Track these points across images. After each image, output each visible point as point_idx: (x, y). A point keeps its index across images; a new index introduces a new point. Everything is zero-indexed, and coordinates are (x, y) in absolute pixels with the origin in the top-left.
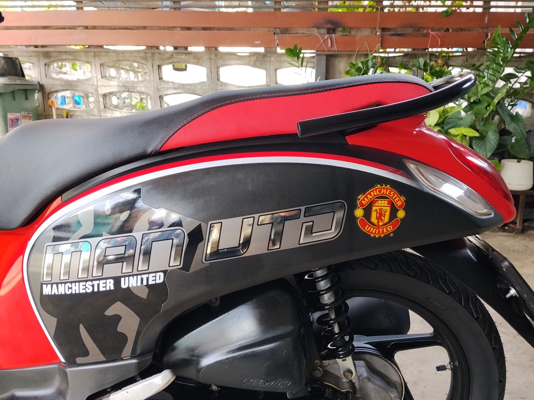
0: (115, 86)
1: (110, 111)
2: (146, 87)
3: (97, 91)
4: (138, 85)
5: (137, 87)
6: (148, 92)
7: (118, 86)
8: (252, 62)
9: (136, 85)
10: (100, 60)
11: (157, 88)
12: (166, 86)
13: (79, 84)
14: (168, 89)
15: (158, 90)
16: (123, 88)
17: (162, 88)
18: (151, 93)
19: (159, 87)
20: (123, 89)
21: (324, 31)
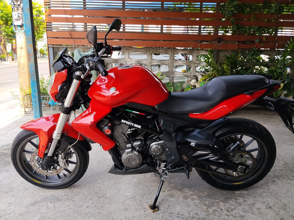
0: (134, 61)
4: (143, 61)
6: (147, 64)
8: (188, 52)
10: (129, 51)
13: (119, 60)
16: (137, 62)
21: (216, 42)
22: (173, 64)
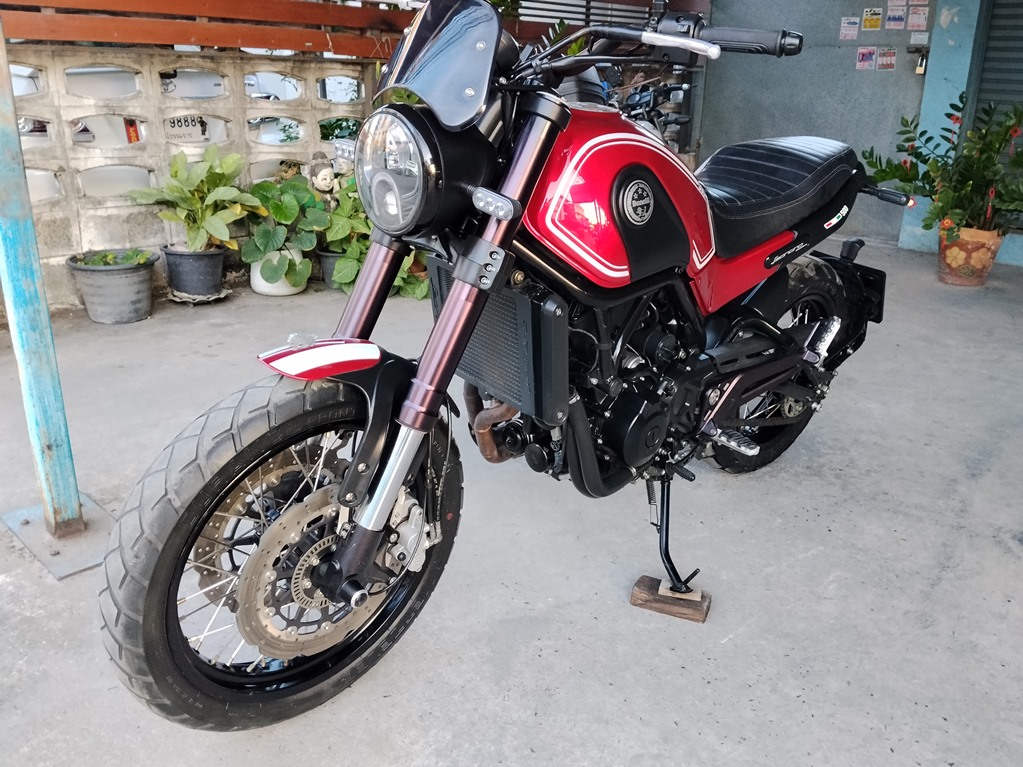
0: (89, 106)
1: (84, 149)
2: (142, 107)
3: (59, 116)
4: (129, 104)
5: (127, 107)
6: (146, 115)
7: (96, 106)
8: (288, 70)
9: (125, 104)
10: (64, 62)
11: (160, 109)
12: (173, 105)
14: (176, 108)
15: (161, 111)
16: (105, 109)
17: (167, 107)
18: (150, 116)
19: (163, 107)
20: (105, 111)
22: (245, 113)
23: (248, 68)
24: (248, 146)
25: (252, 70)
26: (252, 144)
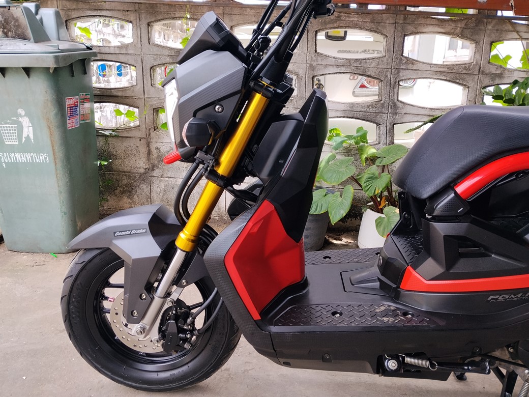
2: (294, 63)
12: (324, 62)
14: (326, 66)
15: (312, 68)
17: (318, 64)
18: (301, 72)
19: (314, 64)
22: (398, 73)
23: (410, 28)
24: (395, 106)
25: (415, 30)
26: (400, 105)
